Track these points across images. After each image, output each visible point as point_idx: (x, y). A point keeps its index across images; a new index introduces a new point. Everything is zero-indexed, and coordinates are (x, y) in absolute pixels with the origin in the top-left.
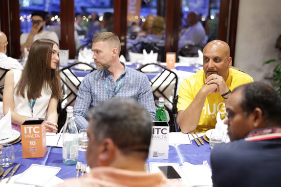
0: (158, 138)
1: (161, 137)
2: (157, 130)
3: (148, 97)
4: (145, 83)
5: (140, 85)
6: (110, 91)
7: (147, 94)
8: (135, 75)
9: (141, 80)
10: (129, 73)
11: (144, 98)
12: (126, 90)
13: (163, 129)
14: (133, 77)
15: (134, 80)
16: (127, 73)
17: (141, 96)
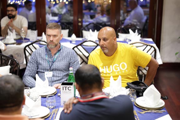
0: (66, 93)
1: (68, 92)
2: (65, 88)
3: (76, 65)
4: (73, 55)
5: (70, 57)
6: (50, 61)
7: (75, 63)
8: (67, 50)
9: (70, 53)
10: (63, 49)
11: (74, 66)
12: (60, 60)
13: (69, 87)
14: (66, 51)
15: (66, 53)
16: (62, 49)
17: (72, 65)
